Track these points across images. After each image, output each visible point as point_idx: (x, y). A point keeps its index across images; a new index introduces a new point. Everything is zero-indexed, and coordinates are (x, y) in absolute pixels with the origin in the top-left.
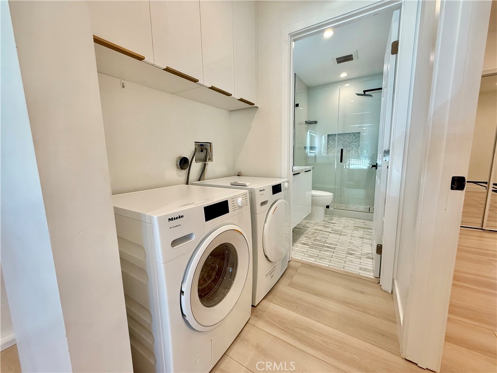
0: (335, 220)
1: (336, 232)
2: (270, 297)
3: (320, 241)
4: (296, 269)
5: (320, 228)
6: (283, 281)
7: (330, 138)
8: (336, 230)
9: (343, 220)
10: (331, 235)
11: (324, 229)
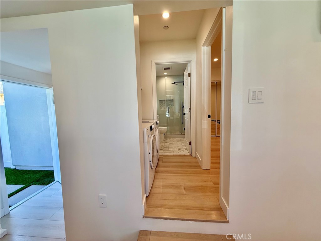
0: (168, 139)
1: (171, 144)
2: (158, 167)
3: (166, 147)
4: (163, 158)
5: (163, 143)
6: (159, 162)
7: (161, 102)
8: (170, 143)
9: (171, 139)
10: (169, 145)
11: (165, 143)
